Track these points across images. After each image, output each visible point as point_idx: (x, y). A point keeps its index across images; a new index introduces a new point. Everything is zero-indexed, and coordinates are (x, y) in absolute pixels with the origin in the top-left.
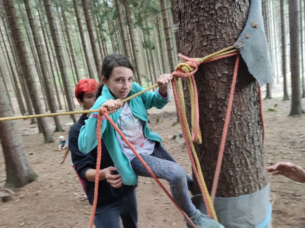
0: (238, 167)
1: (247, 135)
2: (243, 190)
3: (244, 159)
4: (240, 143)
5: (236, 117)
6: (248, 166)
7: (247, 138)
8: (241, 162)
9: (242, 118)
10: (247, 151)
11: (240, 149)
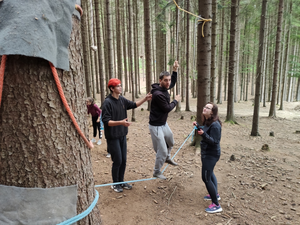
0: (11, 151)
1: (23, 115)
2: (17, 180)
3: (18, 143)
4: (14, 122)
5: (9, 89)
6: (24, 154)
7: (22, 118)
8: (15, 146)
9: (16, 92)
10: (23, 134)
11: (14, 130)
